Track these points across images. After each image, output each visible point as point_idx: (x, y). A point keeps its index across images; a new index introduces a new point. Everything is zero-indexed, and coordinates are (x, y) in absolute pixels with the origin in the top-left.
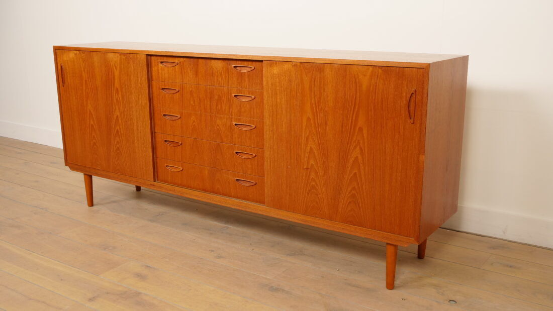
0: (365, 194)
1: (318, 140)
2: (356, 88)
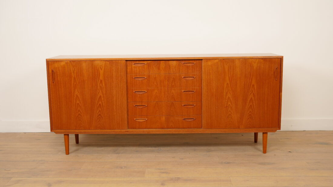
0: (256, 113)
1: (232, 93)
2: (251, 68)
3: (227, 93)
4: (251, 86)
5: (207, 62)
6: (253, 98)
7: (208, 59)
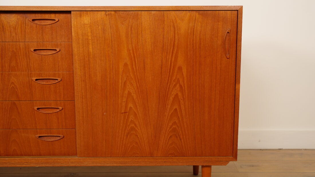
0: (186, 126)
1: (136, 84)
2: (175, 31)
3: (125, 83)
4: (176, 69)
5: (81, 16)
6: (180, 94)
7: (83, 11)
